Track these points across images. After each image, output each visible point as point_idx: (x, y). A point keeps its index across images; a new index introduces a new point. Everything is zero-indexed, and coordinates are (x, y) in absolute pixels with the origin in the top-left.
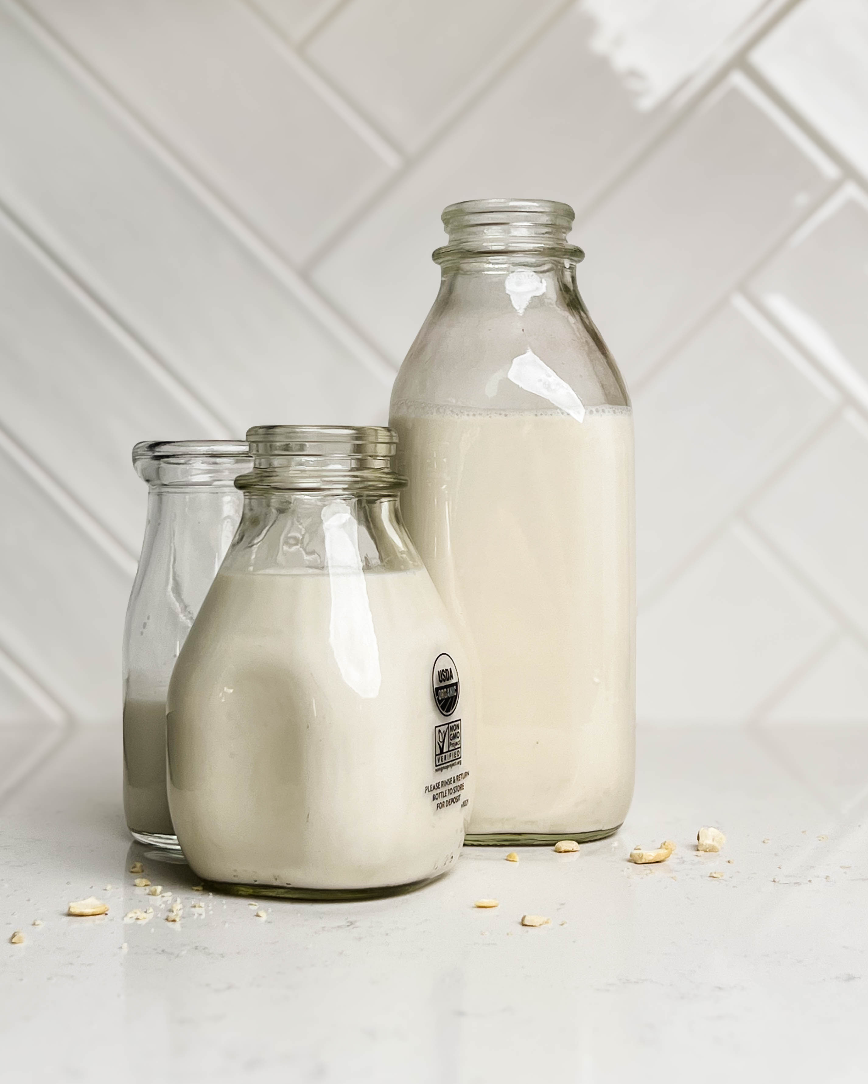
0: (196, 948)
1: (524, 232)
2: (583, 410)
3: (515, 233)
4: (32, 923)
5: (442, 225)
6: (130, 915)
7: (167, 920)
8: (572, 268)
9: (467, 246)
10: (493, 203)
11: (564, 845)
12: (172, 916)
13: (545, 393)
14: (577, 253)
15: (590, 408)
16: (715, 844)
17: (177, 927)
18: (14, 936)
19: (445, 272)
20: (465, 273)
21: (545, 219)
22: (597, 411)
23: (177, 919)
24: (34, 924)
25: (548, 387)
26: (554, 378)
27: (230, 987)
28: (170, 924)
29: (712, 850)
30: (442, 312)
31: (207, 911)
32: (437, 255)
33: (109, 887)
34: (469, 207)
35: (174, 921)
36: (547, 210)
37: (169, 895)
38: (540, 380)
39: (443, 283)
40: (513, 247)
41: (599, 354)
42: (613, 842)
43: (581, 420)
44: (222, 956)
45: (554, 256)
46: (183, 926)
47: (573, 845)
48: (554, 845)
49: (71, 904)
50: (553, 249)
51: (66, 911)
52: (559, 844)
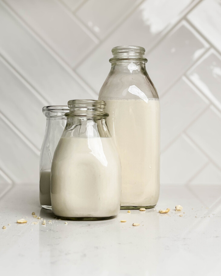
0: (50, 230)
1: (133, 54)
2: (147, 99)
3: (130, 54)
4: (8, 224)
5: (112, 53)
6: (33, 223)
7: (42, 224)
8: (144, 64)
9: (118, 58)
10: (124, 47)
11: (142, 209)
12: (43, 223)
13: (138, 95)
14: (146, 60)
15: (149, 98)
16: (180, 209)
17: (45, 226)
18: (3, 227)
19: (112, 65)
20: (117, 65)
21: (138, 51)
22: (151, 99)
23: (45, 224)
24: (8, 225)
25: (139, 93)
26: (140, 91)
27: (60, 238)
28: (43, 225)
29: (179, 210)
30: (111, 75)
31: (52, 222)
32: (110, 60)
33: (27, 217)
34: (119, 48)
35: (44, 224)
36: (138, 49)
37: (42, 219)
38: (137, 91)
39: (112, 68)
40: (130, 58)
41: (151, 85)
42: (154, 209)
43: (147, 102)
44: (57, 232)
45: (140, 60)
46: (46, 225)
47: (144, 209)
48: (139, 209)
49: (18, 220)
50: (140, 58)
51: (16, 222)
52: (140, 209)
